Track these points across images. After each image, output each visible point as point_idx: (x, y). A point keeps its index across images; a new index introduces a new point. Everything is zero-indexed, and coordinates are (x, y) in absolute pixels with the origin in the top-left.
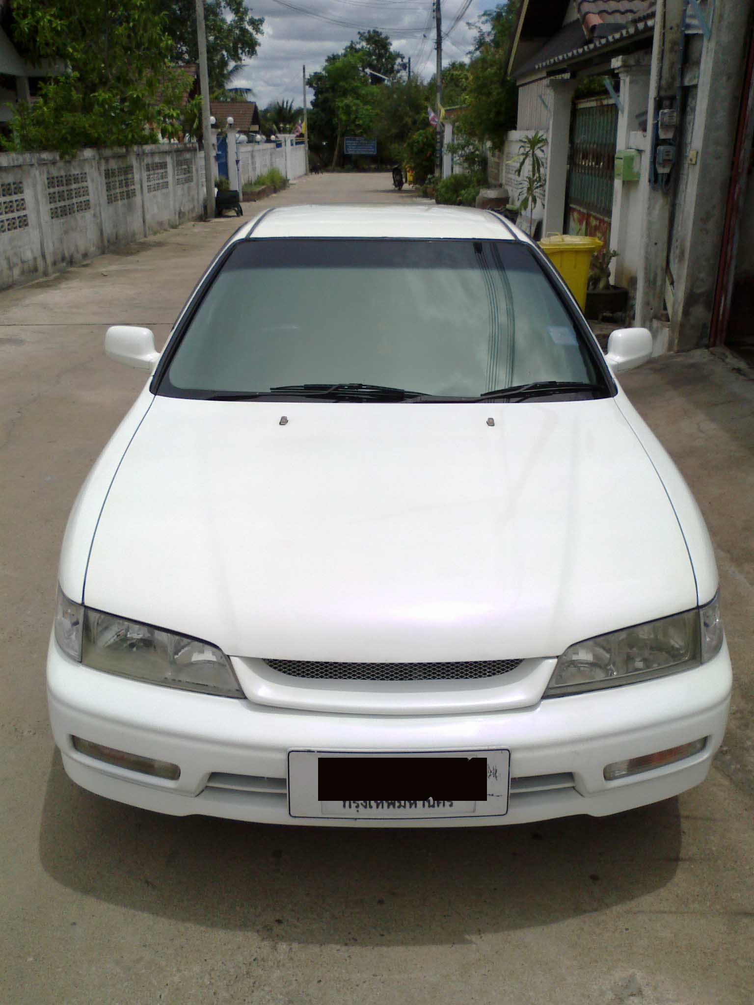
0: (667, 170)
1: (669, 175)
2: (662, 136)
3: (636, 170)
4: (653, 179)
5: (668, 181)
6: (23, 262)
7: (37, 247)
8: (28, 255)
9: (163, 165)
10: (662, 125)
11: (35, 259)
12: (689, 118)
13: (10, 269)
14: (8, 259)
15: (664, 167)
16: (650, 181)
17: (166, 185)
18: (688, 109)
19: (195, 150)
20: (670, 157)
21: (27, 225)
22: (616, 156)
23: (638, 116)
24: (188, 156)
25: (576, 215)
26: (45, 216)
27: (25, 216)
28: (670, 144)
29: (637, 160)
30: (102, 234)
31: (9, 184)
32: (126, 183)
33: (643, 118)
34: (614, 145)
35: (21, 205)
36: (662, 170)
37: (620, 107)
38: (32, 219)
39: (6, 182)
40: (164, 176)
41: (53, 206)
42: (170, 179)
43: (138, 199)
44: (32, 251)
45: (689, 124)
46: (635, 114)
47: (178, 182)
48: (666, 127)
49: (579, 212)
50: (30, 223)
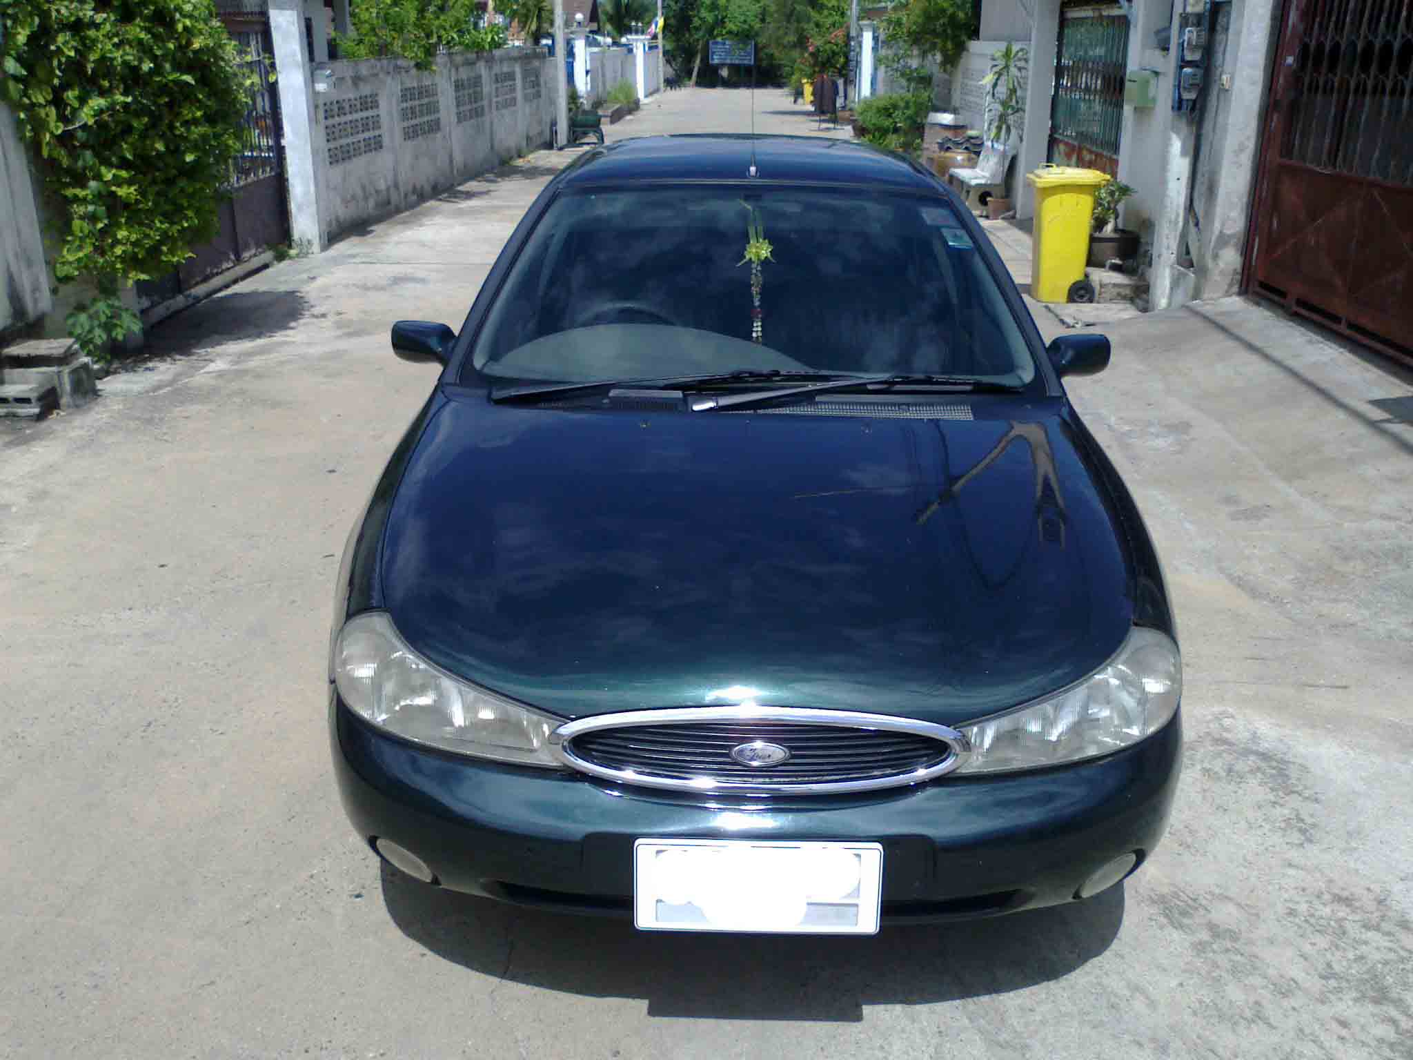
0: (1193, 96)
1: (1194, 102)
2: (1189, 57)
3: (1151, 94)
4: (1176, 105)
5: (1193, 109)
6: (377, 192)
7: (390, 177)
8: (382, 186)
9: (511, 76)
10: (1188, 44)
11: (388, 189)
12: (1219, 37)
13: (366, 198)
14: (363, 188)
15: (1189, 92)
16: (1173, 108)
17: (513, 102)
18: (1219, 28)
19: (544, 57)
20: (1197, 81)
21: (381, 147)
22: (1128, 77)
23: (1158, 32)
24: (536, 63)
25: (1062, 147)
26: (398, 135)
27: (380, 136)
28: (1197, 67)
29: (1153, 82)
30: (451, 162)
31: (366, 97)
32: (475, 98)
33: (1164, 34)
34: (1123, 66)
35: (377, 125)
36: (1189, 96)
37: (1133, 21)
38: (386, 141)
39: (364, 94)
40: (513, 89)
41: (406, 124)
42: (519, 94)
43: (487, 118)
44: (386, 181)
45: (1220, 44)
46: (1155, 30)
47: (526, 98)
48: (1193, 48)
49: (1067, 144)
50: (384, 144)
